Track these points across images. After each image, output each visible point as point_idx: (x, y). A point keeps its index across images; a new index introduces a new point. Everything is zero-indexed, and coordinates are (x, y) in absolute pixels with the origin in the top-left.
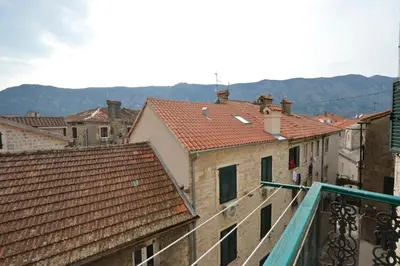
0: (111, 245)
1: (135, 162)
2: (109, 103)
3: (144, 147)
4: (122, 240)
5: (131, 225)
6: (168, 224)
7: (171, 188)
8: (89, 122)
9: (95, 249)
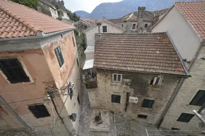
0: (148, 71)
1: (158, 42)
2: (139, 8)
3: (164, 35)
4: (151, 71)
5: (155, 67)
6: (173, 73)
7: (177, 59)
8: (129, 21)
9: (143, 70)
